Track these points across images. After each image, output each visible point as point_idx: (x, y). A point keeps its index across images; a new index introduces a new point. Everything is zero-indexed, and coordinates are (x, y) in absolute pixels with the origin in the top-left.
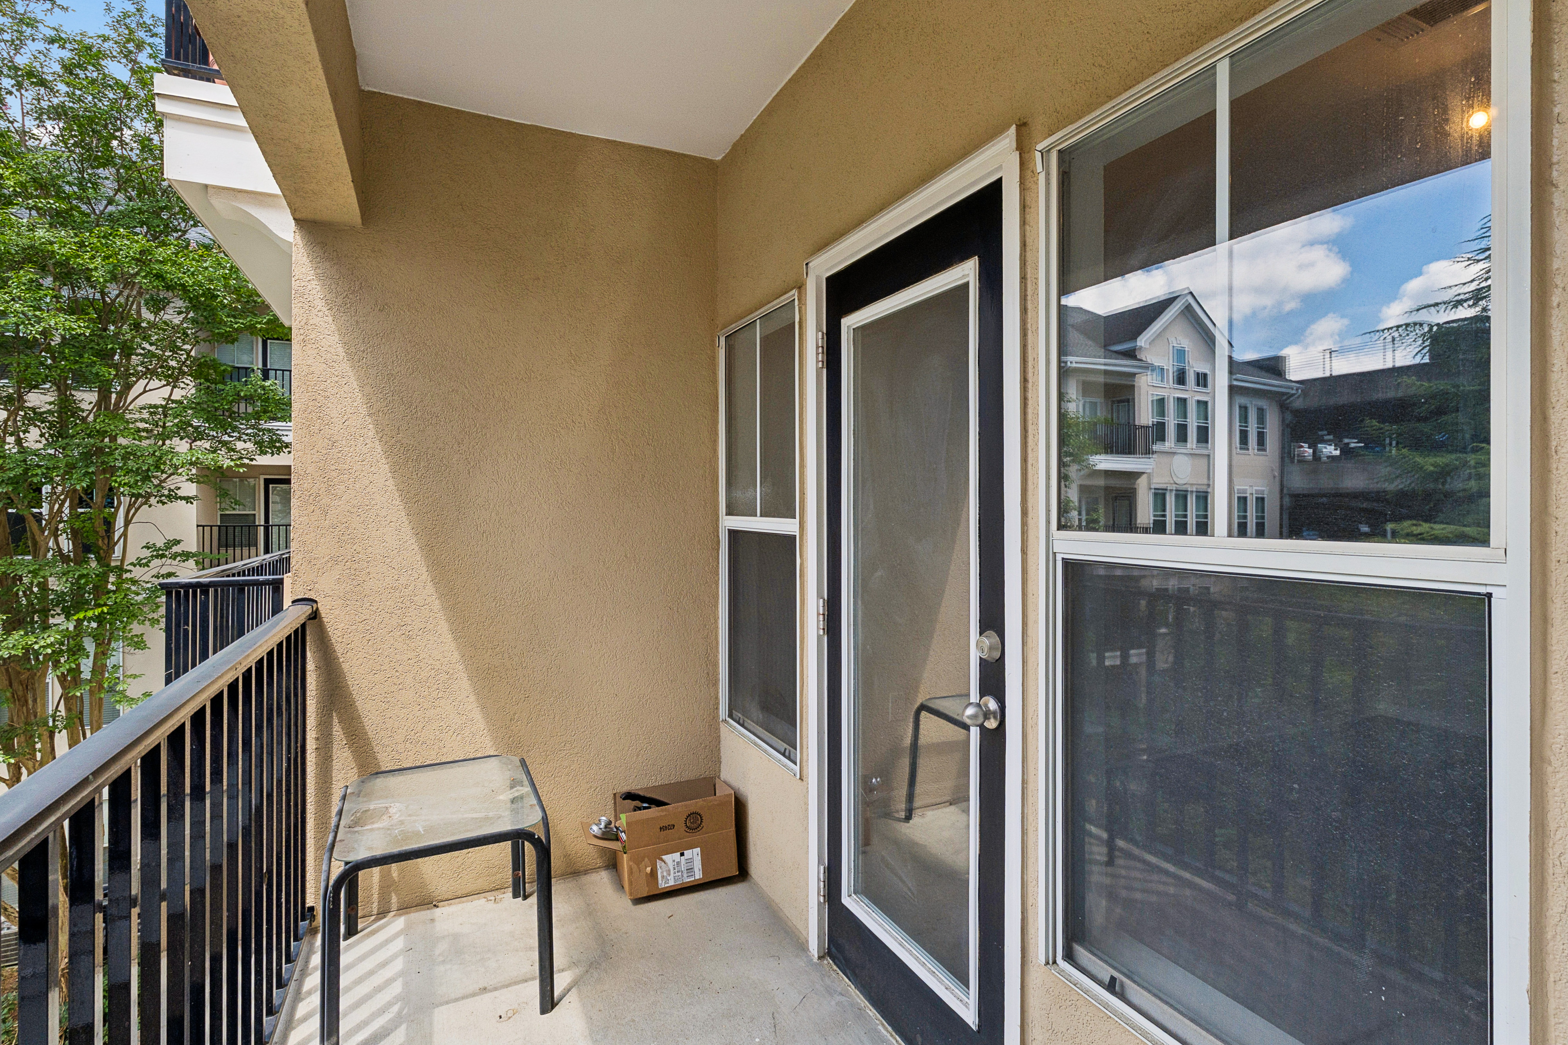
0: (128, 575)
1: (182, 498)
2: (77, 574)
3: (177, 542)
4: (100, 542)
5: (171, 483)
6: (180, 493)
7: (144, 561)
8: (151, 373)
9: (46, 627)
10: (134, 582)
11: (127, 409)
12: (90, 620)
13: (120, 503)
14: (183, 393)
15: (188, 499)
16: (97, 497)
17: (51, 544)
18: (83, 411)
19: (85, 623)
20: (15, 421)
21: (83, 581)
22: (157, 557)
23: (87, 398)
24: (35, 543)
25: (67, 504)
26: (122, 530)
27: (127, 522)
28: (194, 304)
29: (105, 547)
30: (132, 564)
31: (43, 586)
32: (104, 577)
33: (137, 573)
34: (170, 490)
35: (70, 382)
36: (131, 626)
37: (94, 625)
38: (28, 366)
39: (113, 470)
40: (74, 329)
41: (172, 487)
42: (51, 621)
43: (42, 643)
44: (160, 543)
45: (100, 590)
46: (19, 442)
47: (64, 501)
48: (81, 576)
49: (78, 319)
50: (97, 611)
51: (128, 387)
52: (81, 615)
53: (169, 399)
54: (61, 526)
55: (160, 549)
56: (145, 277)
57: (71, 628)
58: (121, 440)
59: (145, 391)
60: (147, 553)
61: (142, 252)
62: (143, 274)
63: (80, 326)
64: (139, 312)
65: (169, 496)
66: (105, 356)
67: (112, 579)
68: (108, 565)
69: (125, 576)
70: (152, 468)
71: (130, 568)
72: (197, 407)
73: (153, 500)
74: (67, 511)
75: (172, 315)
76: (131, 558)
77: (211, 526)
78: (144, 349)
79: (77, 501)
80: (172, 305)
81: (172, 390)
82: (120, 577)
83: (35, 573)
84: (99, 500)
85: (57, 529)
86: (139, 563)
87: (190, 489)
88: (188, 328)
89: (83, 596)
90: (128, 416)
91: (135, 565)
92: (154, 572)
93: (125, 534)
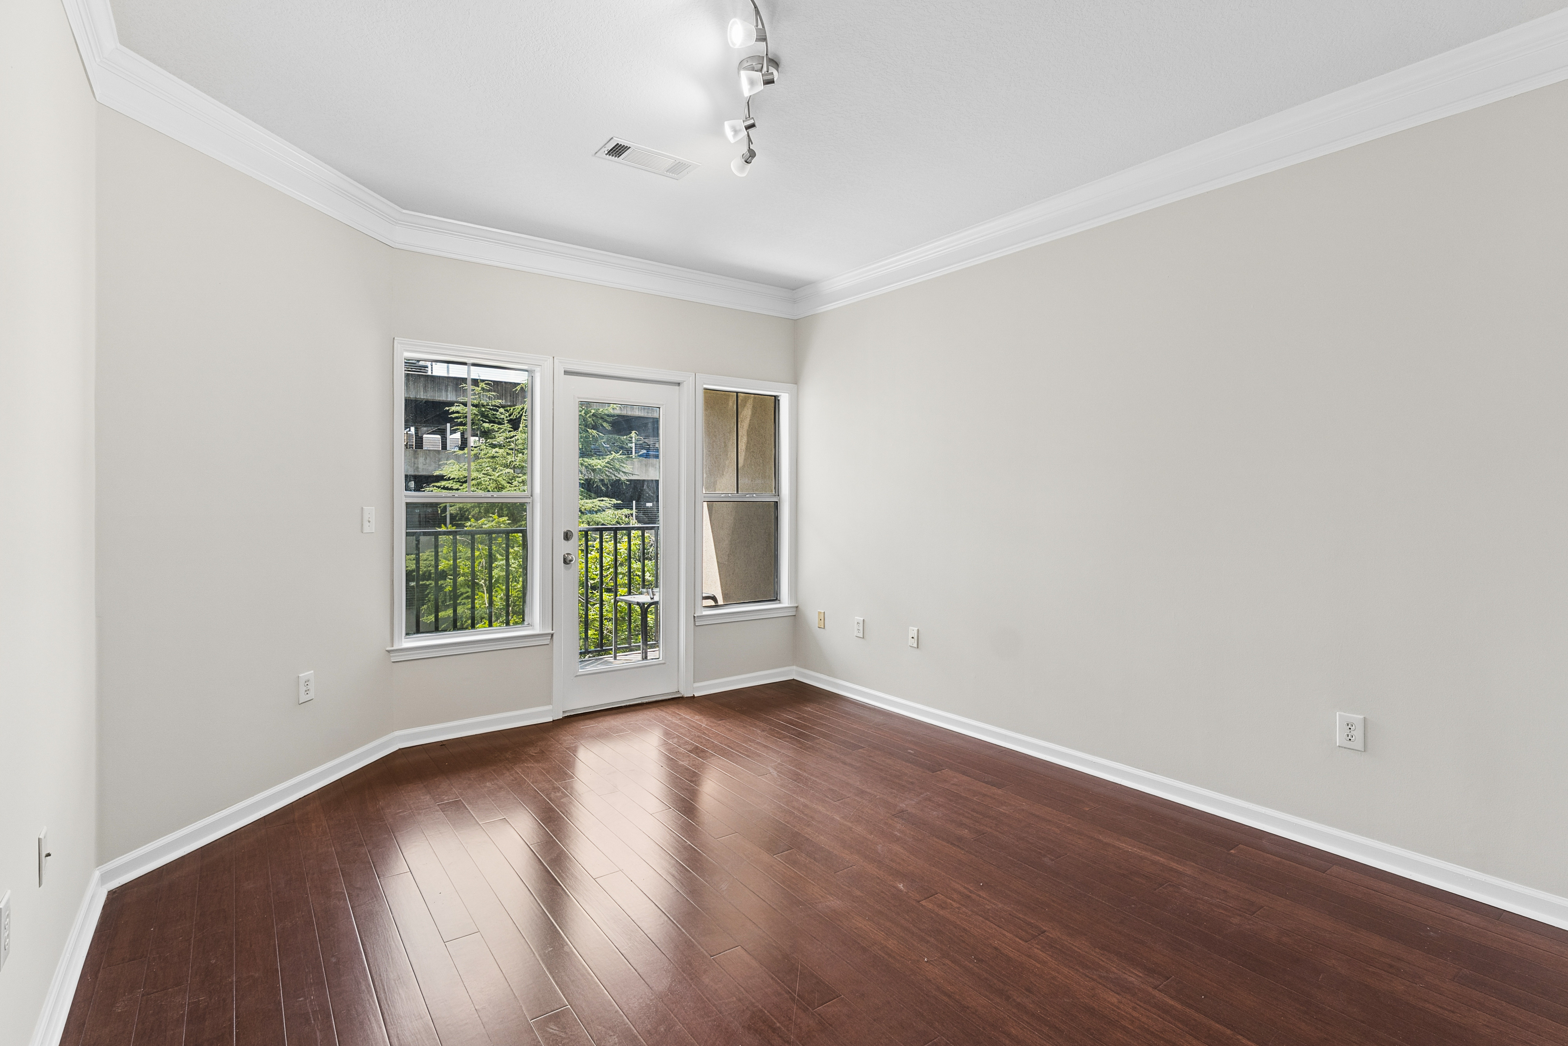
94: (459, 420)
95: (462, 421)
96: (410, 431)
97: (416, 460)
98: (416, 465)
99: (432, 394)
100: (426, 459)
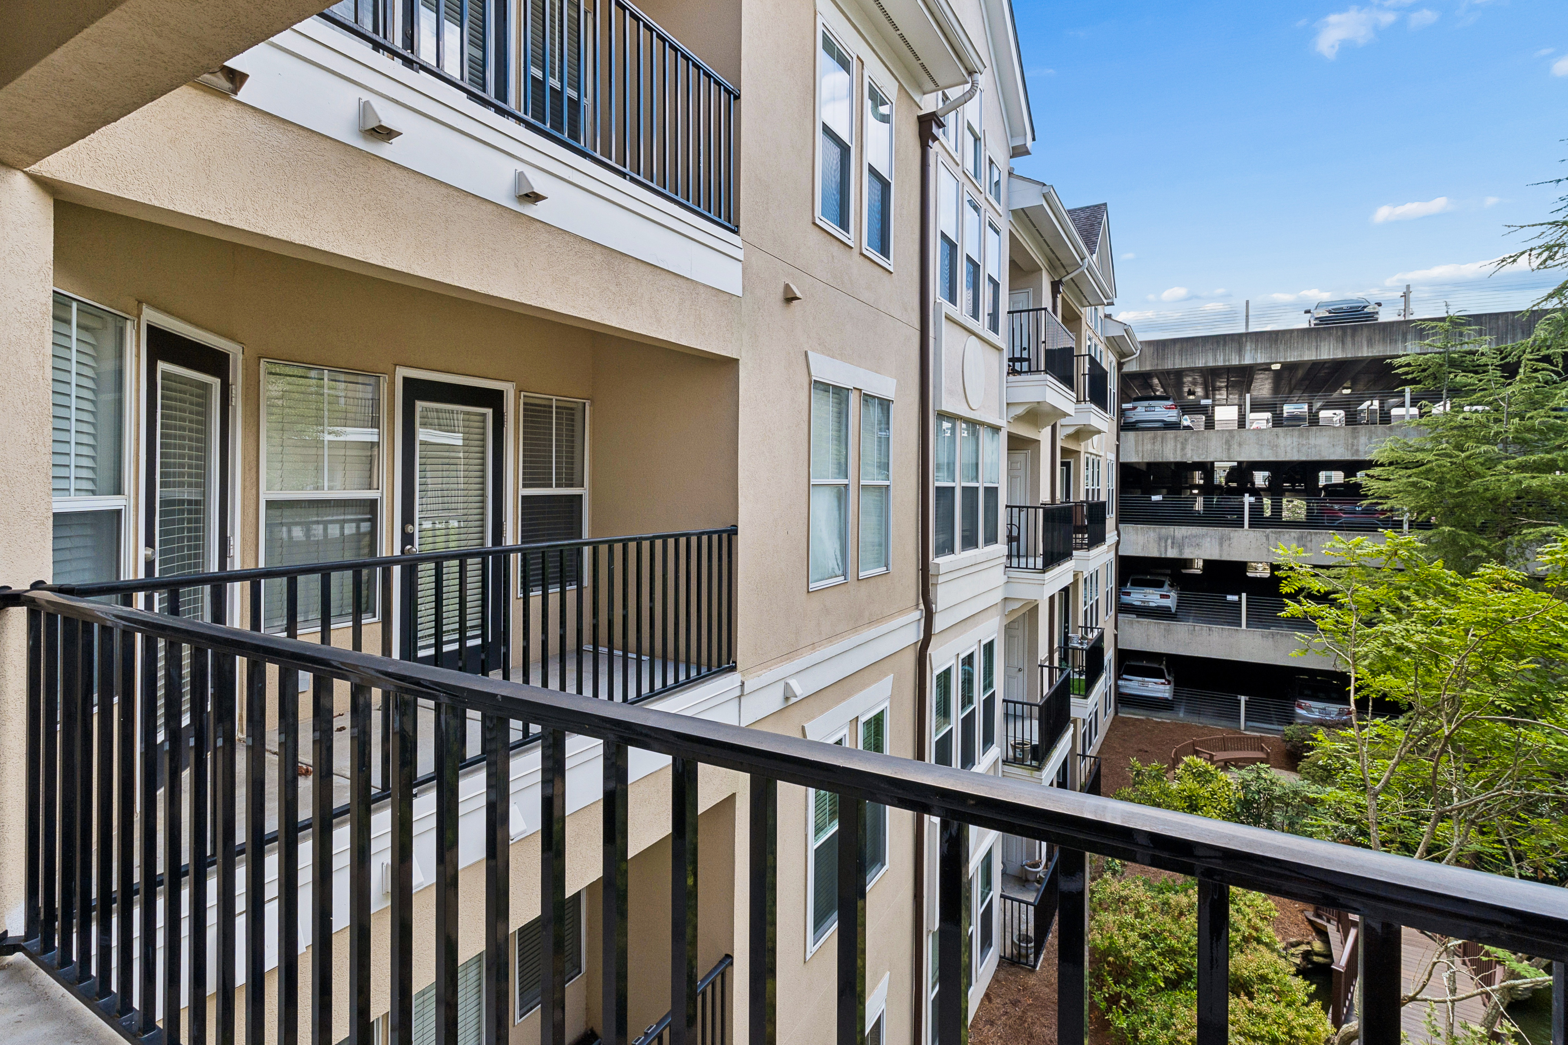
94: (1410, 377)
95: (1415, 378)
96: (1372, 404)
97: (1355, 441)
98: (1355, 448)
99: (1381, 348)
100: (1370, 438)
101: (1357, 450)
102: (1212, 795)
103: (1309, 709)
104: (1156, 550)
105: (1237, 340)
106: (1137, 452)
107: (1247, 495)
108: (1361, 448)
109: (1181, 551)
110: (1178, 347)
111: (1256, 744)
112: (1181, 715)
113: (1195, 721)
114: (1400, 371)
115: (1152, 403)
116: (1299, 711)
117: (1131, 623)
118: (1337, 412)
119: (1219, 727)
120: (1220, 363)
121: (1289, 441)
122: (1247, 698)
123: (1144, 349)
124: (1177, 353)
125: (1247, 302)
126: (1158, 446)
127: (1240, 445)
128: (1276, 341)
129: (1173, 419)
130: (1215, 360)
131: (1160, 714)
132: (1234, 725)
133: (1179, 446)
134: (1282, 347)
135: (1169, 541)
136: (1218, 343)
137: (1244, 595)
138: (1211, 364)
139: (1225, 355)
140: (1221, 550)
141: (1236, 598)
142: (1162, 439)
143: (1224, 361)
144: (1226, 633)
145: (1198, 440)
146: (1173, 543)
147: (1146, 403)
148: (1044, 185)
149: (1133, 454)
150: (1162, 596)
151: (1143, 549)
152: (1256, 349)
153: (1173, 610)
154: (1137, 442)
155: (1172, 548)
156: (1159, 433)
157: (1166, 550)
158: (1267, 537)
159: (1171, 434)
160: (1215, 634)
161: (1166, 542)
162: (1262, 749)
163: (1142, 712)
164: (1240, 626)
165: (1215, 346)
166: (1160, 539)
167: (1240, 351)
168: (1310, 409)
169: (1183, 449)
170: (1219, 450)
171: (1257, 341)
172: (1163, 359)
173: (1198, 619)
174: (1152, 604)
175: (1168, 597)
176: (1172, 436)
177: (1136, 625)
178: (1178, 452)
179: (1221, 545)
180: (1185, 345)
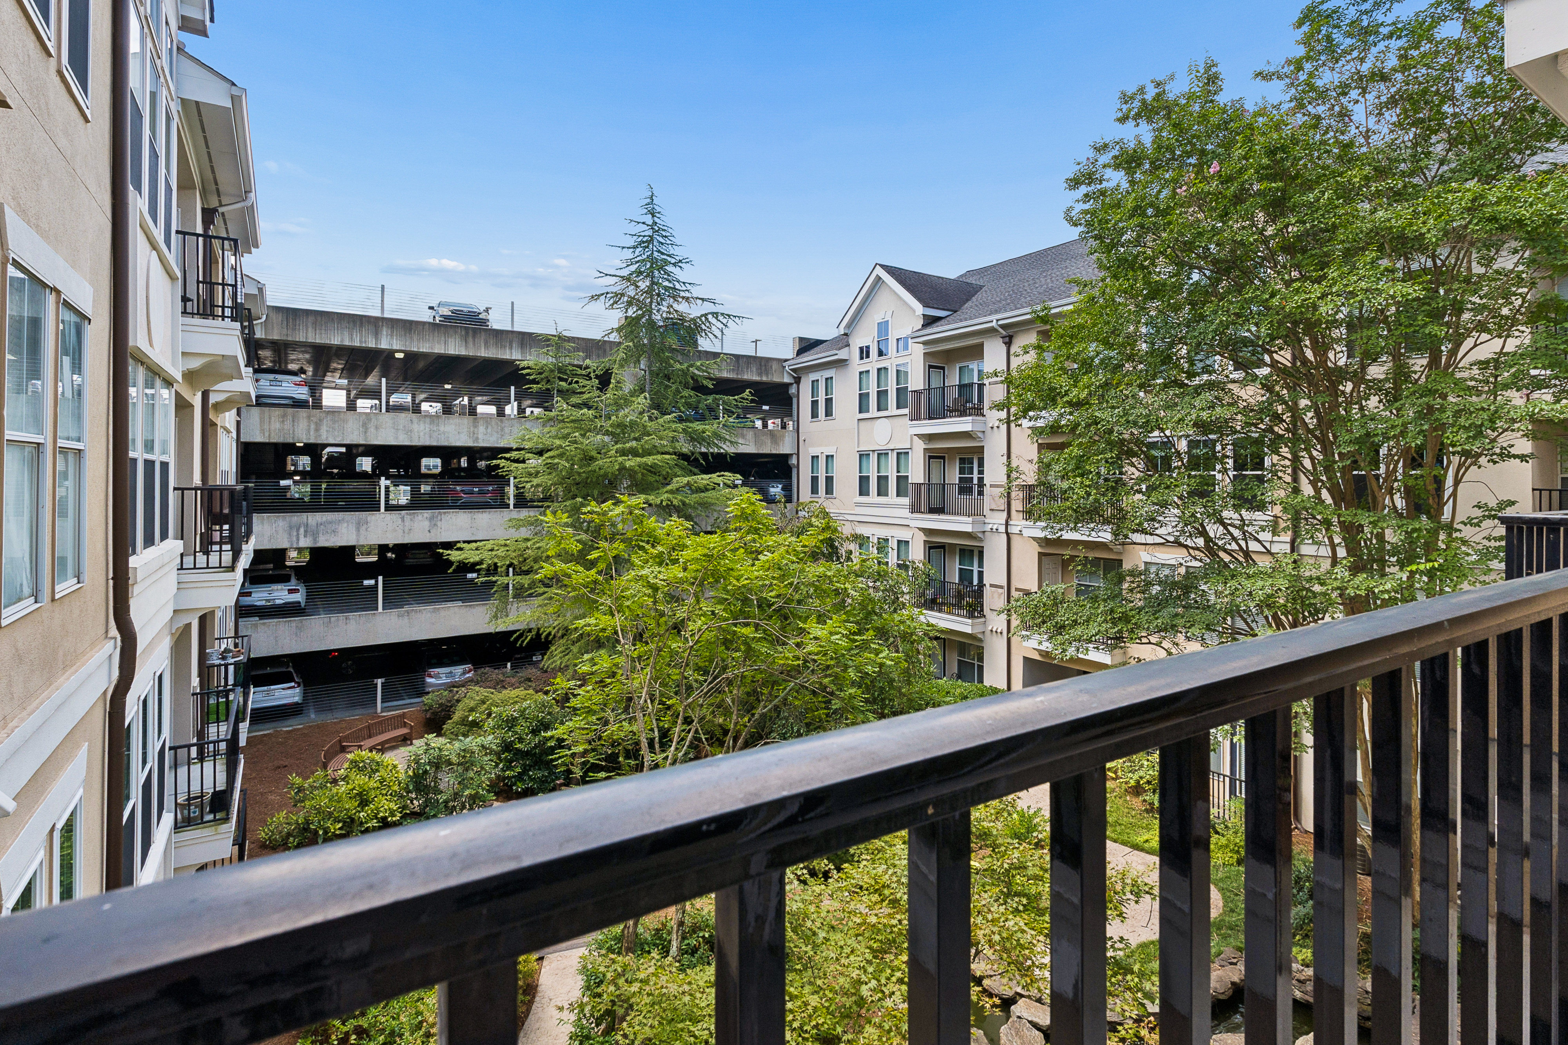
0: (1457, 534)
1: (1515, 456)
2: (1410, 527)
3: (1512, 503)
4: (1431, 501)
5: (1503, 441)
6: (1513, 451)
7: (1475, 521)
8: (1482, 327)
9: (1383, 575)
10: (1465, 542)
11: (1456, 367)
12: (1422, 573)
13: (1449, 462)
14: (1518, 342)
15: (1523, 458)
16: (1428, 458)
17: (1387, 502)
18: (1415, 372)
19: (1417, 576)
20: (1359, 391)
21: (1415, 535)
22: (1489, 517)
23: (1419, 363)
24: (1374, 498)
25: (1401, 464)
26: (1451, 490)
27: (1457, 482)
28: (1532, 238)
29: (1435, 506)
30: (1462, 522)
31: (1381, 537)
32: (1434, 533)
33: (1467, 532)
34: (1502, 448)
35: (1403, 351)
36: (1462, 586)
37: (1425, 579)
38: (1369, 338)
39: (1443, 427)
40: (1409, 294)
41: (1505, 445)
42: (1387, 570)
43: (1381, 588)
44: (1493, 503)
45: (1430, 548)
46: (1362, 408)
47: (1398, 462)
48: (1414, 530)
49: (1413, 284)
50: (1429, 565)
51: (1458, 345)
52: (1414, 567)
53: (1501, 352)
54: (1396, 484)
55: (1492, 509)
56: (1476, 224)
57: (1405, 579)
58: (1451, 399)
59: (1475, 345)
60: (1478, 513)
61: (1474, 200)
62: (1475, 221)
63: (1414, 291)
64: (1469, 269)
65: (1501, 455)
66: (1436, 316)
67: (1442, 536)
68: (1439, 522)
69: (1454, 535)
70: (1486, 423)
71: (1459, 527)
72: (1534, 354)
73: (1483, 460)
74: (1401, 471)
75: (1506, 261)
76: (1460, 517)
77: (1550, 491)
78: (1474, 303)
79: (1409, 461)
80: (1506, 246)
81: (1505, 341)
82: (1450, 535)
83: (1374, 524)
84: (1430, 460)
85: (1392, 488)
86: (1469, 522)
87: (1524, 446)
88: (1523, 272)
89: (1415, 550)
90: (1458, 375)
91: (1465, 524)
92: (1485, 534)
93: (1454, 494)
96: (463, 400)
101: (477, 438)
102: (381, 783)
103: (437, 677)
104: (286, 541)
105: (375, 323)
106: (262, 431)
107: (383, 478)
108: (480, 436)
109: (315, 540)
110: (311, 319)
111: (399, 721)
112: (313, 716)
113: (329, 718)
114: (524, 372)
115: (280, 377)
116: (429, 680)
117: (256, 626)
118: (434, 404)
119: (355, 717)
120: (357, 344)
121: (422, 426)
122: (383, 680)
123: (271, 314)
124: (310, 325)
125: (383, 287)
126: (288, 425)
127: (377, 428)
128: (410, 330)
129: (303, 397)
130: (352, 339)
131: (289, 722)
132: (372, 711)
133: (313, 426)
134: (415, 337)
135: (302, 530)
136: (354, 322)
137: (380, 578)
138: (347, 343)
139: (361, 336)
140: (358, 535)
141: (372, 582)
142: (293, 417)
143: (361, 342)
144: (363, 619)
145: (334, 422)
146: (306, 532)
147: (271, 376)
148: (233, 84)
149: (258, 432)
150: (291, 591)
151: (270, 541)
152: (392, 336)
153: (303, 605)
154: (262, 421)
155: (305, 536)
156: (290, 411)
157: (298, 540)
158: (403, 519)
159: (302, 413)
160: (352, 622)
161: (298, 530)
162: (405, 725)
163: (268, 725)
164: (377, 609)
165: (351, 325)
166: (291, 527)
167: (377, 335)
168: (413, 400)
169: (317, 430)
170: (356, 433)
171: (392, 327)
172: (294, 329)
173: (330, 610)
174: (278, 602)
175: (296, 591)
176: (305, 415)
177: (261, 629)
178: (312, 433)
179: (358, 529)
180: (319, 318)
